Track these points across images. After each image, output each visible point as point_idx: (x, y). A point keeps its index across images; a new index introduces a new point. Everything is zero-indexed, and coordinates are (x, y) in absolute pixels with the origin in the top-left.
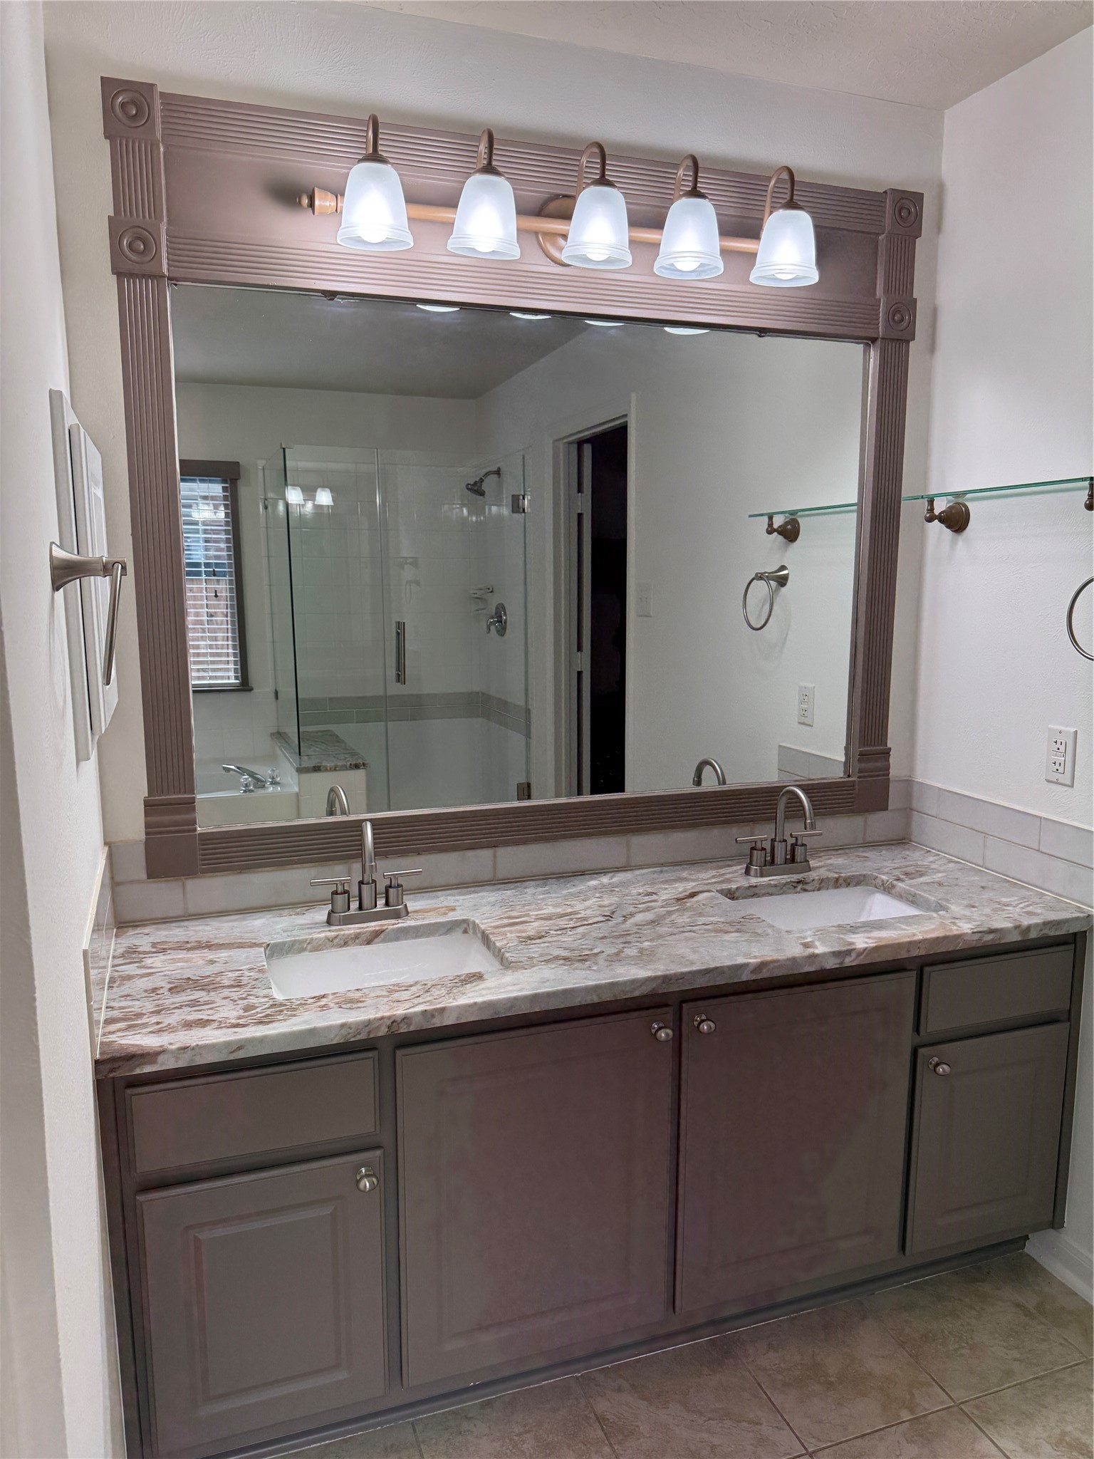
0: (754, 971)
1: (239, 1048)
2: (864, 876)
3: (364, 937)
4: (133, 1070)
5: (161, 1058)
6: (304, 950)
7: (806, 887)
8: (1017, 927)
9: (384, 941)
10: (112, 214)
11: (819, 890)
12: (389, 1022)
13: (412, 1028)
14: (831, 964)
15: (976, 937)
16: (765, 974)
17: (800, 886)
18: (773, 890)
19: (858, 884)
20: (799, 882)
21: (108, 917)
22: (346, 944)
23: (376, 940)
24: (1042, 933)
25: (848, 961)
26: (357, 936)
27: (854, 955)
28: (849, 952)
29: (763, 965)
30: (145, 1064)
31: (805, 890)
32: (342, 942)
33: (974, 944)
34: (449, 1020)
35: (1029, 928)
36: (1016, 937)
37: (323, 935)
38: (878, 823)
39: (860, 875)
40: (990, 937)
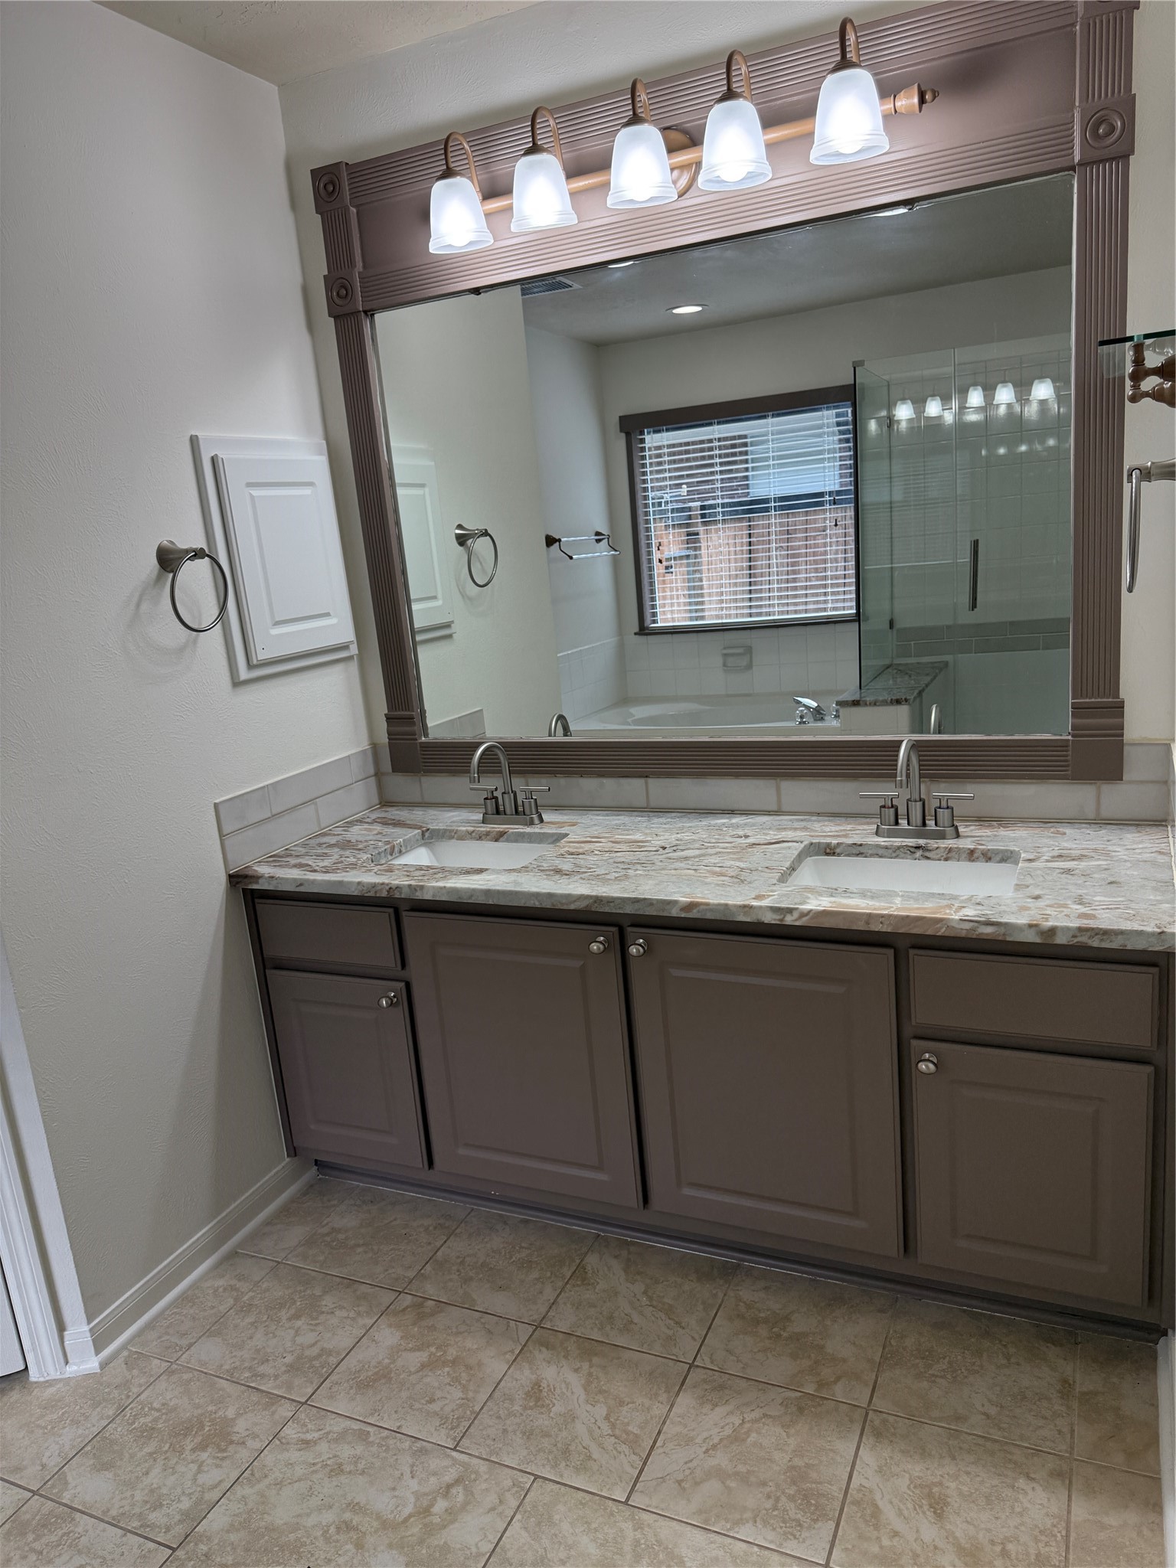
0: (683, 909)
1: (301, 885)
2: (1012, 852)
3: (492, 835)
4: (247, 884)
5: (260, 881)
6: (453, 838)
7: (927, 854)
8: (1030, 926)
9: (507, 841)
10: (326, 273)
11: (946, 859)
12: (387, 888)
13: (403, 896)
14: (769, 918)
15: (967, 926)
16: (694, 914)
17: (919, 853)
18: (880, 852)
19: (1003, 860)
20: (918, 848)
22: (480, 838)
23: (501, 839)
25: (789, 920)
26: (488, 834)
29: (691, 906)
30: (253, 882)
31: (928, 858)
32: (477, 836)
33: (963, 934)
34: (428, 896)
35: (1053, 931)
36: (1031, 937)
37: (464, 829)
38: (1114, 797)
39: (1007, 851)
40: (989, 930)
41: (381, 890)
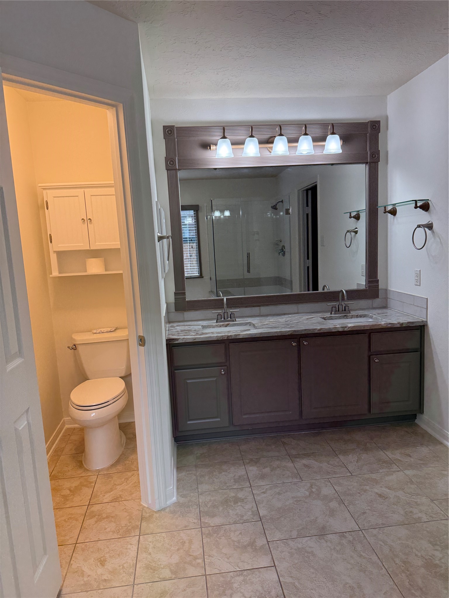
0: (318, 331)
1: (195, 339)
2: (366, 315)
3: (225, 325)
4: (174, 342)
5: (179, 340)
6: (211, 327)
7: (347, 317)
8: (398, 323)
9: (230, 326)
10: (166, 156)
11: (352, 318)
12: (227, 336)
13: (232, 338)
14: (341, 330)
15: (386, 325)
16: (322, 331)
17: (345, 317)
18: (337, 318)
19: (364, 317)
20: (345, 316)
21: (167, 321)
22: (220, 327)
23: (228, 326)
24: (407, 325)
26: (223, 325)
27: (347, 328)
28: (346, 327)
29: (321, 329)
30: (176, 341)
32: (219, 326)
33: (385, 327)
34: (241, 337)
35: (402, 324)
36: (399, 326)
37: (215, 324)
38: (377, 302)
39: (365, 314)
40: (390, 325)
41: (225, 337)
